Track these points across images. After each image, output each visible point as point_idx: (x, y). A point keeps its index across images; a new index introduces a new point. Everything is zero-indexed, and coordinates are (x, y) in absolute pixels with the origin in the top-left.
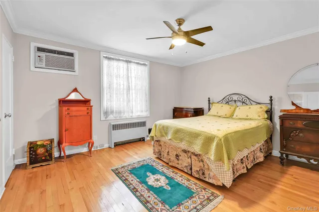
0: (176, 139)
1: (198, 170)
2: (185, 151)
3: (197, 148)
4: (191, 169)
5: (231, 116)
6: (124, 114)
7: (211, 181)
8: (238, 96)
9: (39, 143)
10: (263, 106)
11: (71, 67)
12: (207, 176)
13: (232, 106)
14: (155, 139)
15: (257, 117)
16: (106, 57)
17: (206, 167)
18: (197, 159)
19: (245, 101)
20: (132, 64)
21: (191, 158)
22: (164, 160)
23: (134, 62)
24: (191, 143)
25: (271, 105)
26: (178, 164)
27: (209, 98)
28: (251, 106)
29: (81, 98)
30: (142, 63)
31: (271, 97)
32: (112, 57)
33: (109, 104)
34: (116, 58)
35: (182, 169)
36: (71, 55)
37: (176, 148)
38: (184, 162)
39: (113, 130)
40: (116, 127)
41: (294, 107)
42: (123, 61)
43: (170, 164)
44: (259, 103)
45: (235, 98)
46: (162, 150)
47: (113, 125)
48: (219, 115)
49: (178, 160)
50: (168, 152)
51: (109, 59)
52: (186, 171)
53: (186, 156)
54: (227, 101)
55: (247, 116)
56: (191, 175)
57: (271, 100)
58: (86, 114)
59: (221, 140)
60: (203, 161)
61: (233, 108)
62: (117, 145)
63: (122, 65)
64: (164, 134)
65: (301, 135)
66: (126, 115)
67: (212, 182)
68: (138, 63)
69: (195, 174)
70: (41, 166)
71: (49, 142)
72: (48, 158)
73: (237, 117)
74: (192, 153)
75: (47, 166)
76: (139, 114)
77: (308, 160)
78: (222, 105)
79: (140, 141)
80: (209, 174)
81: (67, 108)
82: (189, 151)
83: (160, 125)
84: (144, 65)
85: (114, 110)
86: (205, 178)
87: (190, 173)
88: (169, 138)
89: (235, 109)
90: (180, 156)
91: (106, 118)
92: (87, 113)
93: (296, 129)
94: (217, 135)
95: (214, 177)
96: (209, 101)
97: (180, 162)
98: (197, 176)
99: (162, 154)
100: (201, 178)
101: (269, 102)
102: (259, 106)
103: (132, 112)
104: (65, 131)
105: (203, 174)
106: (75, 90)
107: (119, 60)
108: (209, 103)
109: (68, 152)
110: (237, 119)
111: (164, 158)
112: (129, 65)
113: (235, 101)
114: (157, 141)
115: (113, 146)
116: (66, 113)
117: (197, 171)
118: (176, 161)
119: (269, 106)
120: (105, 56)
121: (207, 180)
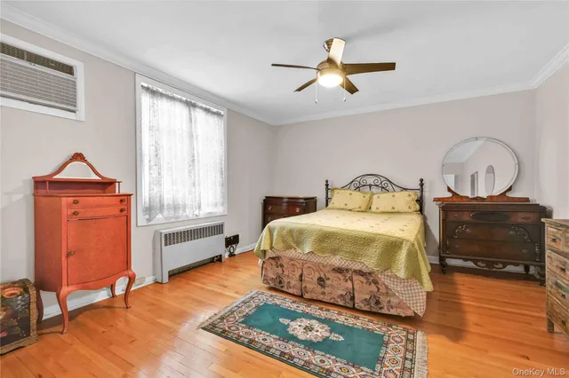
0: (323, 251)
1: (368, 297)
2: (339, 270)
3: (370, 261)
4: (353, 298)
5: (368, 209)
6: (184, 211)
7: (393, 312)
8: (375, 178)
10: (411, 193)
11: (67, 100)
12: (385, 304)
13: (365, 193)
14: (270, 254)
15: (406, 209)
16: (147, 89)
17: (383, 290)
18: (365, 281)
19: (386, 185)
20: (198, 110)
21: (352, 280)
22: (290, 291)
23: (202, 108)
24: (355, 256)
25: (422, 192)
26: (323, 293)
27: (327, 181)
28: (394, 194)
29: (94, 177)
30: (215, 110)
31: (422, 180)
32: (161, 90)
33: (156, 189)
34: (169, 94)
35: (332, 301)
36: (69, 70)
37: (319, 267)
38: (338, 287)
39: (166, 245)
40: (171, 239)
41: (450, 195)
42: (181, 101)
43: (307, 296)
44: (406, 189)
45: (371, 180)
46: (286, 273)
47: (166, 235)
48: (349, 207)
49: (323, 286)
50: (301, 276)
51: (153, 93)
52: (341, 303)
53: (342, 278)
54: (358, 185)
55: (393, 208)
56: (353, 309)
57: (422, 185)
58: (117, 212)
59: (413, 245)
60: (376, 282)
61: (368, 196)
62: (173, 275)
63: (180, 110)
64: (294, 245)
65: (468, 230)
66: (189, 213)
67: (396, 314)
68: (207, 111)
69: (362, 305)
71: (18, 290)
72: (17, 331)
73: (378, 211)
74: (355, 271)
75: (17, 352)
76: (209, 210)
77: (475, 262)
78: (349, 192)
79: (213, 262)
80: (389, 302)
81: (71, 199)
82: (347, 270)
83: (282, 228)
84: (218, 114)
85: (166, 204)
86: (381, 308)
87: (350, 305)
88: (307, 250)
89: (371, 198)
90: (329, 279)
91: (149, 220)
92: (121, 211)
93: (462, 223)
94: (406, 238)
95: (400, 305)
96: (327, 185)
97: (327, 290)
98: (366, 308)
99: (286, 280)
100: (374, 310)
101: (419, 187)
102: (406, 193)
103: (200, 207)
104: (68, 255)
105: (378, 303)
106: (78, 157)
107: (172, 98)
108: (327, 189)
109: (72, 305)
110: (378, 213)
111: (289, 287)
112: (192, 113)
113: (370, 186)
114: (273, 258)
115: (166, 279)
116: (70, 212)
117: (366, 299)
118: (319, 289)
119: (419, 193)
120: (146, 85)
121: (385, 311)
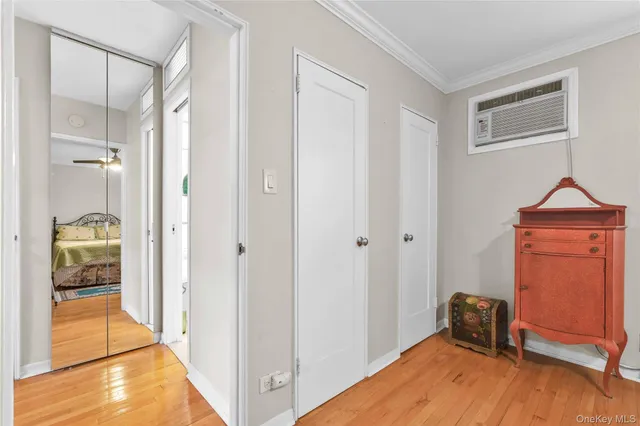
9: (469, 301)
70: (470, 349)
71: (486, 305)
72: (483, 338)
75: (481, 356)
81: (524, 231)
92: (593, 250)
106: (568, 182)
113: (97, 222)
